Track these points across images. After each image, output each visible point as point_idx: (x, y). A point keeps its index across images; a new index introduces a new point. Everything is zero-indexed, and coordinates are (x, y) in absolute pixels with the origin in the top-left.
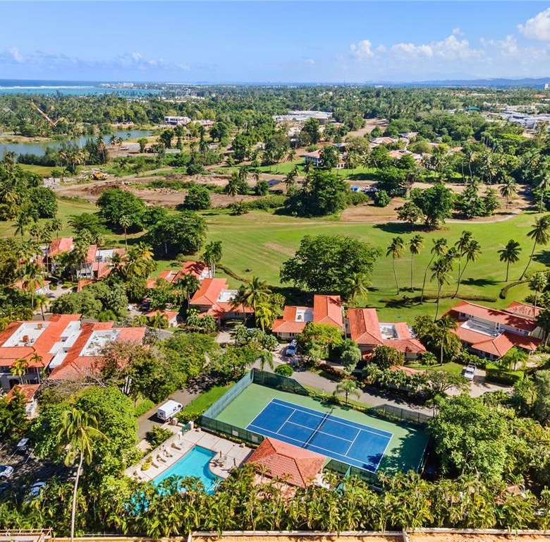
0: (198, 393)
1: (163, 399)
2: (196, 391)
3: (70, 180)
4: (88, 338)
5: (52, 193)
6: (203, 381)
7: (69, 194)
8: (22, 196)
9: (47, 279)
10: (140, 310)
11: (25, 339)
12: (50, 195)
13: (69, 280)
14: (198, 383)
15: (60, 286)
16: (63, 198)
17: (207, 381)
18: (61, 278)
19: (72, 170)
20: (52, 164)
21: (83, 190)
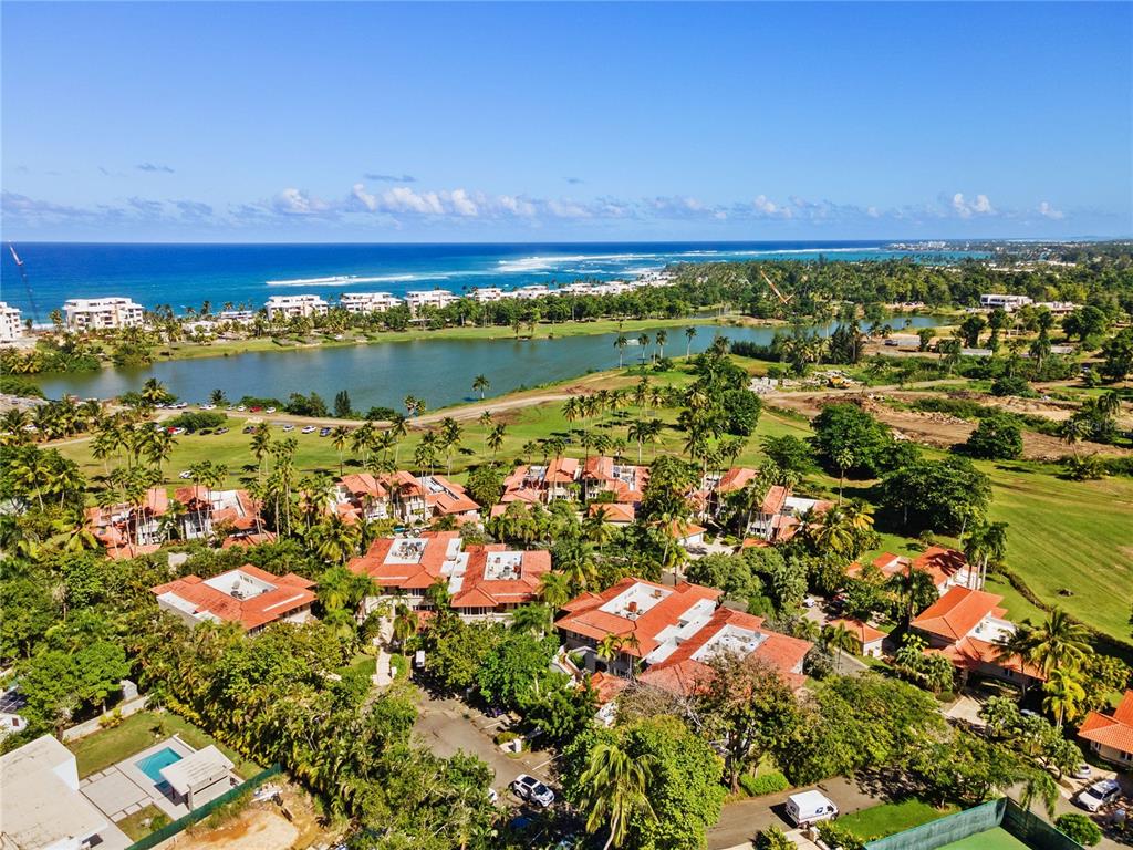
0: (877, 797)
1: (807, 782)
2: (874, 792)
3: (791, 383)
4: (714, 633)
5: (756, 400)
6: (896, 779)
7: (783, 404)
8: (714, 400)
9: (705, 525)
10: (825, 611)
11: (632, 607)
12: (752, 404)
13: (734, 533)
14: (883, 779)
15: (719, 539)
16: (773, 409)
17: (903, 783)
18: (724, 528)
19: (799, 370)
20: (775, 358)
21: (805, 401)
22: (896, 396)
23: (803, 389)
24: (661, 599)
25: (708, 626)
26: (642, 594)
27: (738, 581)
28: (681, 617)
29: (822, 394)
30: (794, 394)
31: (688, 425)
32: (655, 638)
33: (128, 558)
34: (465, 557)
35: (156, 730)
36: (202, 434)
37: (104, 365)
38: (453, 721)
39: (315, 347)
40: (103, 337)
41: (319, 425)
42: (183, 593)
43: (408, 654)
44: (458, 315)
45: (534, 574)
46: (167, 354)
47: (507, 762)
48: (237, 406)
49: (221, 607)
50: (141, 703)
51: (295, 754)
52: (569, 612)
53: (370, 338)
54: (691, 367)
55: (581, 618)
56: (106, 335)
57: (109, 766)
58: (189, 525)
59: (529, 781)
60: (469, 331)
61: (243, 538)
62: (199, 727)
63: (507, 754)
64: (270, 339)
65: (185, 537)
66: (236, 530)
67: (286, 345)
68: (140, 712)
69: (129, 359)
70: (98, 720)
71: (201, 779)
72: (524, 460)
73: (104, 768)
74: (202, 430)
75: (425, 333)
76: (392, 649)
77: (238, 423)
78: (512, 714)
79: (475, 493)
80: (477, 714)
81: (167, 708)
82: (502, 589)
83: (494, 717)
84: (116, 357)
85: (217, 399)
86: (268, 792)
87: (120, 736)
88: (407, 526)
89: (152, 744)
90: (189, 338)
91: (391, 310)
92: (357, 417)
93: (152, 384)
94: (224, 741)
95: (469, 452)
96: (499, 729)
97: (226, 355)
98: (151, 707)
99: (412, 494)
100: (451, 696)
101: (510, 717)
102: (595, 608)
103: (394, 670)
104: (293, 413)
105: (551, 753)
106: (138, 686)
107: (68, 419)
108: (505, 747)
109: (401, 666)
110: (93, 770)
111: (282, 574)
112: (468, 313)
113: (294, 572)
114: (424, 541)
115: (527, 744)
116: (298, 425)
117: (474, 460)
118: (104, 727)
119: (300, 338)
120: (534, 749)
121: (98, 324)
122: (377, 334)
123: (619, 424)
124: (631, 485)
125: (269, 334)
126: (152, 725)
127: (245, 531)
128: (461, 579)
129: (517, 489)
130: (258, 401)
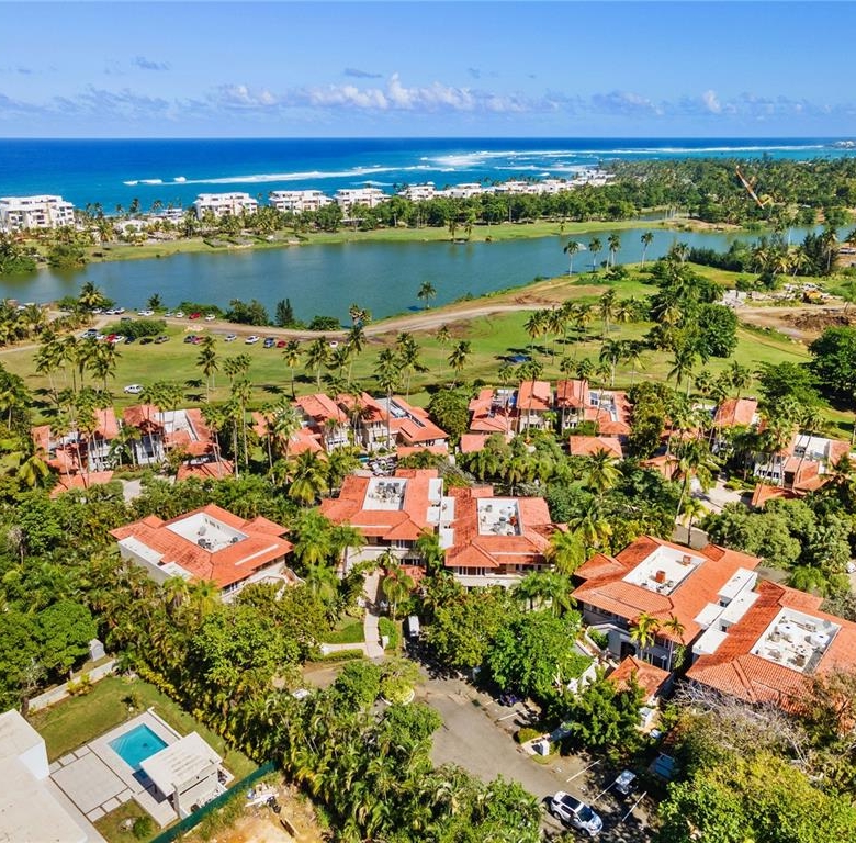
3: (761, 296)
4: (771, 617)
5: (733, 317)
7: (758, 321)
8: (687, 316)
11: (660, 577)
12: (727, 319)
15: (721, 483)
16: (748, 326)
18: (725, 469)
21: (781, 318)
23: (776, 304)
24: (690, 567)
25: (757, 605)
26: (666, 561)
27: (777, 545)
28: (721, 593)
29: (798, 310)
30: (767, 309)
31: (659, 343)
32: (696, 620)
33: (81, 488)
34: (450, 501)
35: (128, 701)
36: (142, 343)
37: (39, 266)
38: (462, 708)
39: (247, 249)
40: (36, 237)
41: (262, 335)
42: (145, 538)
43: (398, 618)
44: (390, 215)
45: (535, 528)
46: (100, 255)
47: (535, 769)
48: (176, 312)
49: (188, 559)
50: (110, 666)
51: (293, 756)
52: (584, 580)
53: (302, 239)
54: (648, 276)
55: (602, 589)
56: (38, 234)
57: (80, 746)
58: (140, 450)
59: (570, 802)
60: (401, 232)
61: (198, 467)
62: (175, 701)
63: (532, 757)
64: (201, 239)
65: (137, 462)
66: (190, 457)
67: (217, 246)
68: (109, 676)
69: (64, 260)
70: (66, 686)
71: (187, 775)
72: (485, 379)
73: (77, 748)
74: (142, 339)
75: (357, 235)
76: (378, 611)
77: (178, 331)
78: (529, 702)
79: (442, 420)
80: (487, 700)
81: (139, 674)
82: (502, 547)
83: (509, 706)
84: (51, 258)
85: (154, 304)
86: (263, 794)
87: (90, 706)
88: (371, 455)
89: (125, 719)
90: (121, 238)
91: (322, 209)
92: (300, 326)
93: (90, 289)
94: (205, 722)
95: (423, 370)
96: (516, 722)
97: (158, 256)
98: (120, 672)
99: (376, 420)
100: (453, 675)
101: (527, 707)
102: (617, 576)
103: (386, 639)
104: (233, 321)
105: (584, 759)
106: (105, 645)
107: (9, 326)
108: (527, 746)
109: (392, 633)
111: (250, 517)
112: (400, 213)
113: (263, 514)
114: (402, 481)
115: (556, 748)
116: (240, 334)
117: (431, 380)
118: (72, 694)
119: (231, 238)
120: (564, 753)
121: (31, 223)
122: (308, 235)
123: (581, 340)
124: (613, 416)
125: (200, 234)
126: (124, 694)
127: (199, 457)
128: (452, 531)
129: (486, 416)
130: (197, 307)
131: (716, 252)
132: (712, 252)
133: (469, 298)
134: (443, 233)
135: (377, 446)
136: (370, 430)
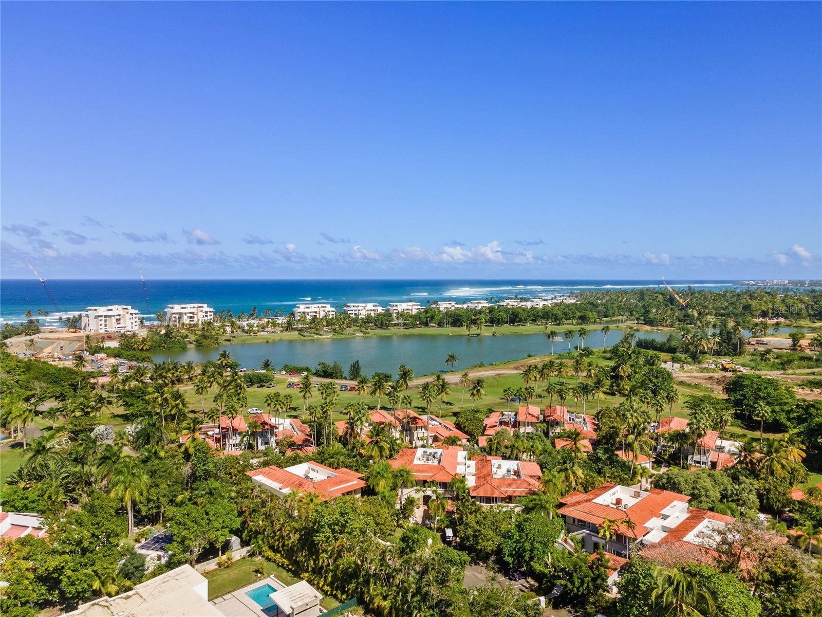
3: (691, 367)
4: (695, 525)
5: (669, 374)
7: (689, 381)
8: (636, 373)
11: (619, 501)
12: (668, 376)
13: (676, 464)
15: (664, 468)
16: (682, 383)
18: (667, 461)
19: (695, 358)
20: (672, 351)
21: (706, 379)
22: (782, 378)
23: (701, 372)
24: (639, 499)
25: (688, 519)
26: (622, 494)
27: (702, 490)
28: (662, 512)
29: (719, 375)
30: (695, 374)
31: (617, 391)
32: (645, 525)
34: (473, 463)
35: (257, 571)
36: (258, 387)
37: (189, 346)
38: (483, 581)
39: (327, 338)
40: (188, 329)
41: (339, 384)
42: (270, 476)
43: (438, 530)
44: (427, 318)
45: (531, 476)
46: (229, 341)
48: (281, 371)
49: (299, 485)
50: (244, 551)
51: (371, 589)
52: (566, 504)
53: (365, 333)
54: (608, 355)
55: (578, 508)
56: (191, 328)
57: (227, 594)
58: (260, 440)
60: (433, 330)
61: (299, 449)
62: (289, 570)
64: (297, 332)
65: (257, 448)
66: (294, 444)
67: (308, 336)
68: (244, 558)
69: (205, 342)
70: (216, 560)
71: (300, 603)
73: (224, 595)
74: (258, 385)
75: (402, 331)
77: (282, 381)
78: (529, 580)
79: (465, 427)
80: (501, 578)
81: (264, 556)
82: (508, 485)
83: (515, 580)
84: (197, 341)
85: (267, 365)
87: (231, 574)
89: (255, 581)
90: (243, 331)
91: (380, 315)
93: (224, 355)
94: (309, 581)
95: (451, 404)
96: (521, 590)
97: (267, 342)
98: (252, 555)
99: (418, 425)
100: (477, 563)
101: (528, 582)
102: (588, 501)
103: (430, 541)
104: (320, 376)
105: (570, 612)
106: (241, 540)
107: (173, 374)
109: (434, 538)
110: (216, 595)
111: (338, 468)
112: (432, 317)
113: (346, 467)
114: (439, 451)
115: (549, 603)
117: (456, 409)
118: (220, 567)
119: (317, 332)
120: (555, 608)
121: (185, 319)
122: (369, 331)
124: (585, 428)
125: (296, 329)
126: (254, 568)
127: (300, 445)
128: (474, 477)
129: (495, 426)
130: (295, 368)
131: (657, 340)
132: (653, 341)
133: (481, 365)
134: (463, 330)
135: (420, 443)
136: (415, 432)
